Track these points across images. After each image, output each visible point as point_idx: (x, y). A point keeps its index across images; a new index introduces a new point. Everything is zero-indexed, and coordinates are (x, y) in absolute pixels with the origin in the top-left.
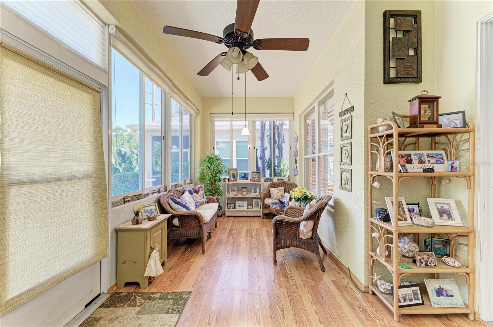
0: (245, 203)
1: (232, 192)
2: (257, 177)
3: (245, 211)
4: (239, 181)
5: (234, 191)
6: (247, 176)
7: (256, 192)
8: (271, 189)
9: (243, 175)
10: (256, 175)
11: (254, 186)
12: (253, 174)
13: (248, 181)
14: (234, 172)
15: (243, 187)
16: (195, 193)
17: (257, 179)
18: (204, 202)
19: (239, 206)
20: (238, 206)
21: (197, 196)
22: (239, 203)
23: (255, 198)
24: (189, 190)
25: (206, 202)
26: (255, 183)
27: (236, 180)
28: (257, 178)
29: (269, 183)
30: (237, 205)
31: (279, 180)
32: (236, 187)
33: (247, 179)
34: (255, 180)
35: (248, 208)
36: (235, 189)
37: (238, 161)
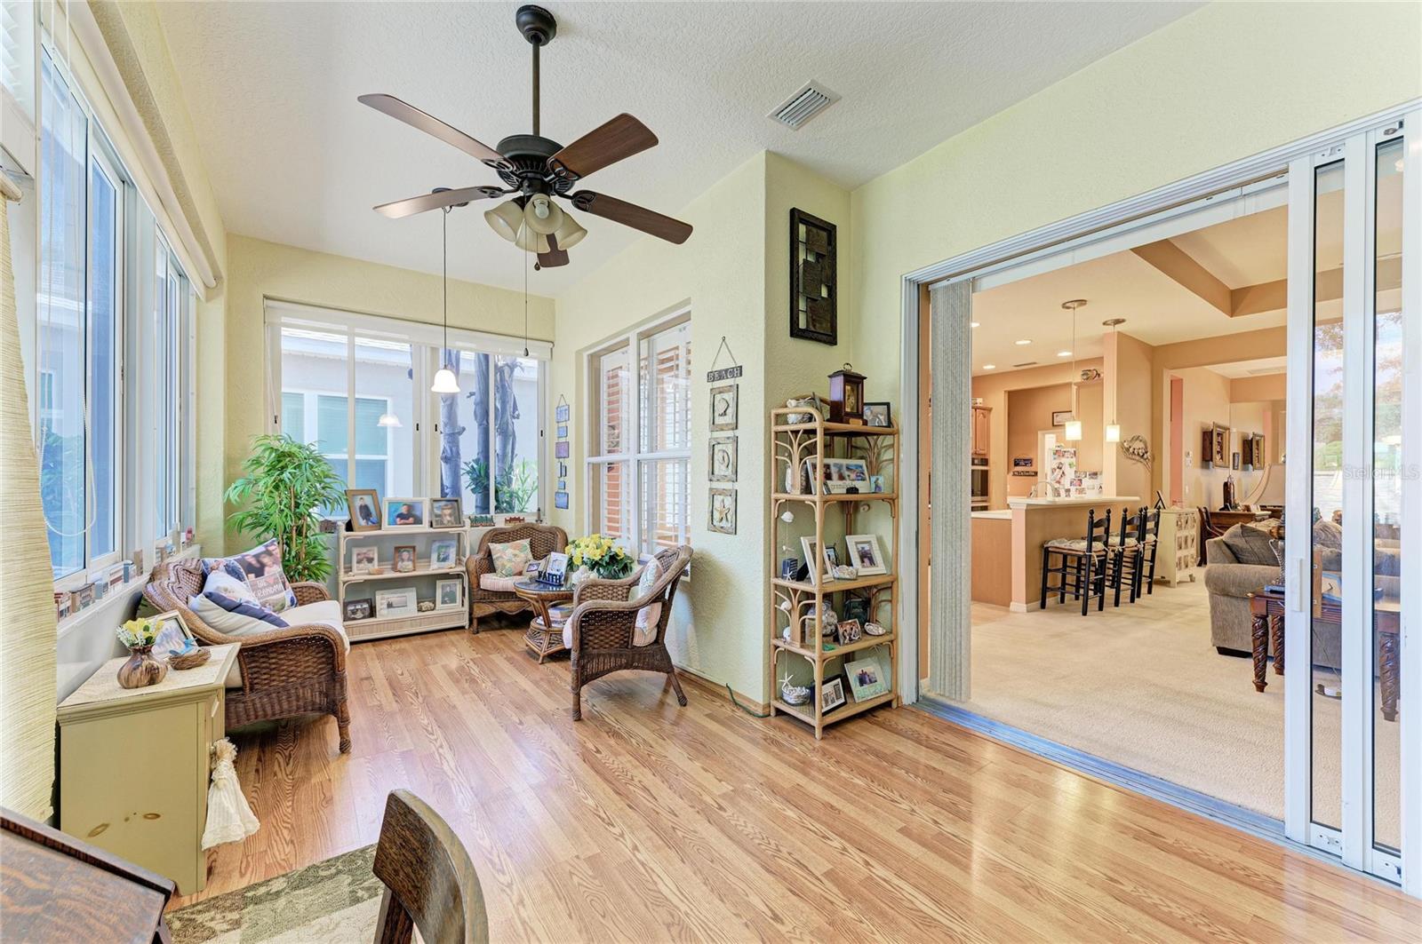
0: (411, 595)
1: (361, 565)
2: (450, 515)
3: (412, 619)
4: (388, 529)
5: (370, 560)
6: (418, 513)
7: (444, 560)
8: (495, 547)
9: (404, 510)
10: (443, 509)
11: (439, 541)
12: (436, 505)
13: (424, 528)
14: (368, 500)
15: (401, 547)
16: (252, 576)
17: (449, 521)
18: (288, 603)
19: (390, 606)
20: (386, 606)
21: (261, 581)
22: (386, 596)
23: (446, 576)
24: (226, 566)
25: (292, 601)
26: (447, 533)
27: (378, 525)
28: (448, 518)
29: (483, 530)
30: (382, 604)
31: (511, 520)
32: (376, 549)
33: (418, 521)
34: (442, 523)
35: (420, 610)
36: (371, 556)
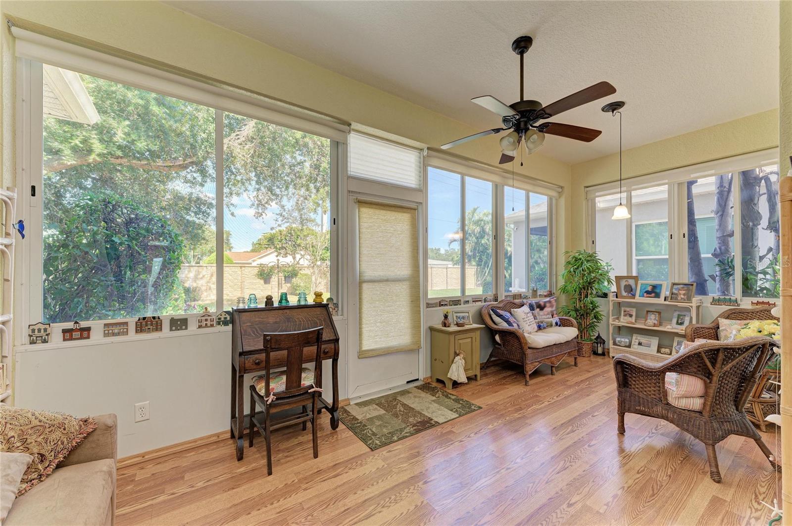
0: (654, 342)
1: (626, 318)
2: (684, 294)
3: (652, 356)
4: (638, 299)
5: (631, 316)
6: (657, 291)
7: (682, 324)
8: (723, 322)
9: (649, 289)
10: (680, 290)
11: (679, 311)
12: (675, 287)
13: (661, 301)
14: (632, 282)
16: (538, 309)
17: (682, 298)
18: (554, 324)
19: (640, 344)
20: (637, 344)
21: (541, 313)
22: (639, 338)
23: (677, 335)
24: (530, 304)
25: (557, 324)
26: (676, 306)
27: (634, 296)
28: (683, 297)
29: (725, 308)
30: (635, 342)
31: (758, 303)
32: (634, 310)
33: (657, 296)
34: (676, 299)
35: (658, 351)
36: (631, 313)
37: (639, 261)
